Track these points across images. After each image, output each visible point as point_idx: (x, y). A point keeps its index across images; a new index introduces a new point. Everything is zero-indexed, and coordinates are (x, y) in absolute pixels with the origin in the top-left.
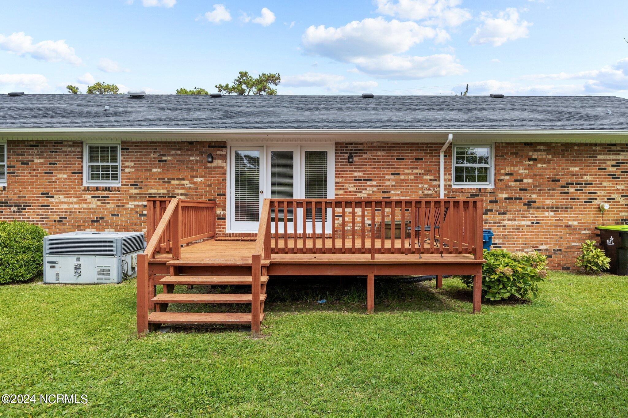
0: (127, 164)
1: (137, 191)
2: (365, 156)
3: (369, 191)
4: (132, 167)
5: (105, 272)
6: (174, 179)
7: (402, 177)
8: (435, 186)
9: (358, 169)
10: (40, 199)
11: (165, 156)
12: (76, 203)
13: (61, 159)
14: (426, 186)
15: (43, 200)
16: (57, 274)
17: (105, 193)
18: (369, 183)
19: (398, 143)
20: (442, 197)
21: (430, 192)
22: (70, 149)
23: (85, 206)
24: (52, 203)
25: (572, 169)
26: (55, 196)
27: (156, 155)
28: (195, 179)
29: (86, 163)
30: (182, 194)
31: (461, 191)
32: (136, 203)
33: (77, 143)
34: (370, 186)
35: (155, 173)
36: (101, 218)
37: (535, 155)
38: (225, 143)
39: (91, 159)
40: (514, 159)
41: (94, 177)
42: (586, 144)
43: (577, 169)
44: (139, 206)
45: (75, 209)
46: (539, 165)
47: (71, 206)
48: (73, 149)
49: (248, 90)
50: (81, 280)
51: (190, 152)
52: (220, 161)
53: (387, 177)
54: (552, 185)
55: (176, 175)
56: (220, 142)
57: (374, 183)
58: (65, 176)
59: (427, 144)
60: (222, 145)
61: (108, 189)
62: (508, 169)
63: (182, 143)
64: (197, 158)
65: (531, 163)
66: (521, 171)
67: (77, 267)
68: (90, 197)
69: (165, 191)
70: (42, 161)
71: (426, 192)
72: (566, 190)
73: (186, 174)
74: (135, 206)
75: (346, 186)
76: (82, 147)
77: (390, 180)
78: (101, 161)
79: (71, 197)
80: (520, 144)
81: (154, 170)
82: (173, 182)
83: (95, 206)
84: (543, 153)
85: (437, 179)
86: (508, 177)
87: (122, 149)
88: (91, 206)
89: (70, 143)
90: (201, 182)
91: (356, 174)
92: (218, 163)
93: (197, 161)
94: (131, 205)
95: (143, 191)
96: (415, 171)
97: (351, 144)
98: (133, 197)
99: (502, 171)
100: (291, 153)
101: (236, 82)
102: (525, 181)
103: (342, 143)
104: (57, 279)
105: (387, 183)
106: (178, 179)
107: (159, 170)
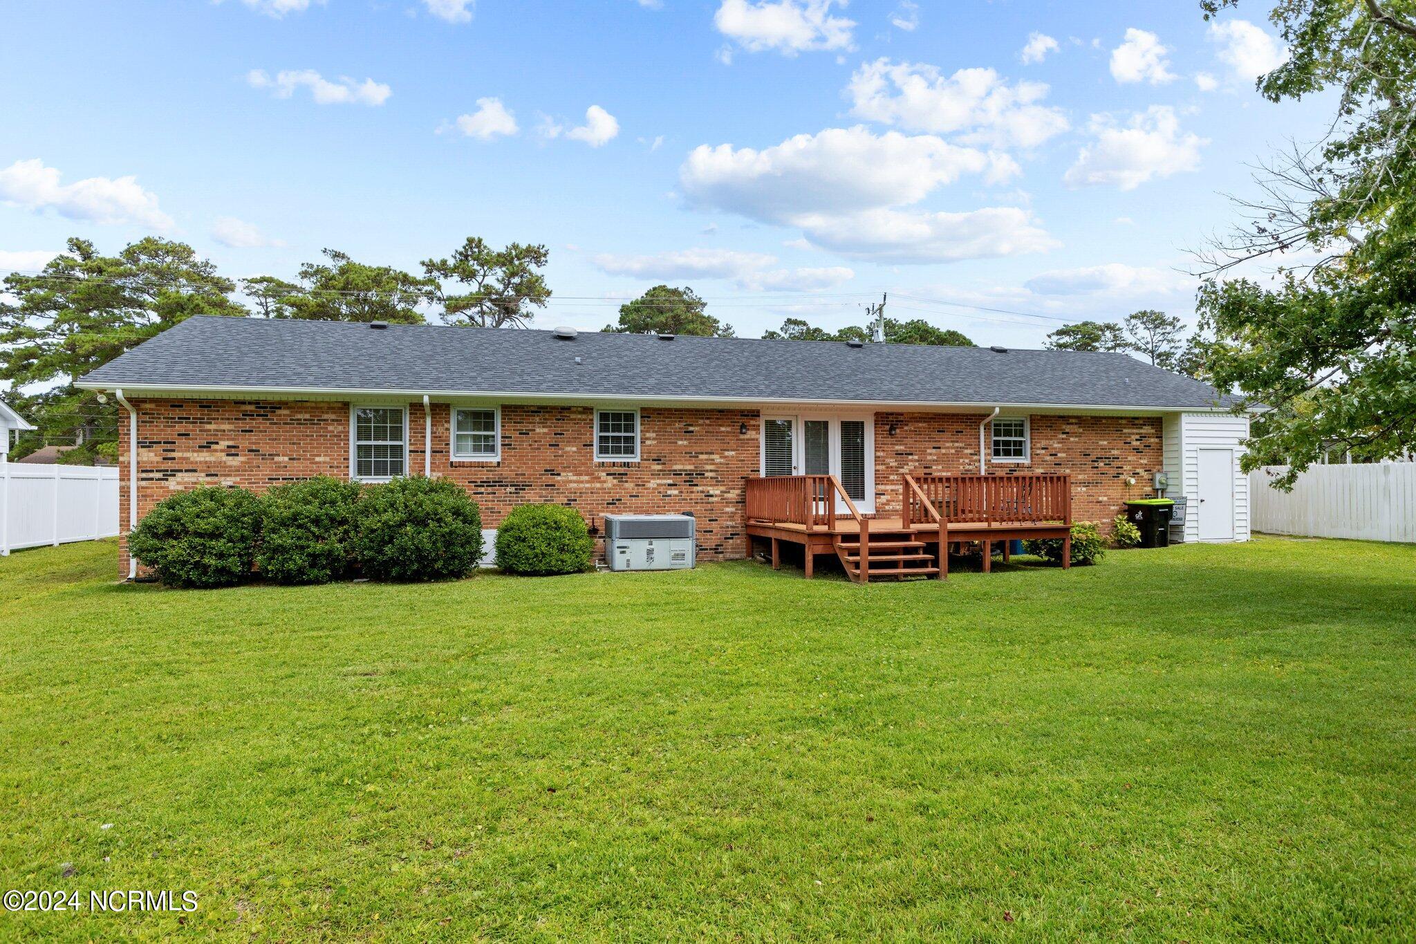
0: (648, 435)
1: (660, 467)
2: (906, 428)
3: (911, 465)
4: (654, 439)
5: (680, 556)
6: (702, 453)
7: (943, 451)
8: (975, 461)
9: (900, 442)
10: (544, 477)
11: (691, 425)
12: (588, 482)
13: (569, 429)
14: (967, 461)
15: (548, 479)
16: (628, 560)
17: (622, 470)
18: (910, 457)
19: (939, 415)
20: (983, 473)
21: (971, 467)
22: (579, 416)
23: (598, 485)
24: (558, 482)
25: (1101, 443)
26: (562, 474)
27: (682, 425)
28: (726, 453)
29: (596, 434)
30: (711, 471)
31: (1001, 466)
32: (659, 481)
33: (587, 410)
34: (912, 461)
35: (680, 446)
36: (618, 500)
37: (1068, 428)
38: (758, 411)
39: (604, 428)
40: (1049, 433)
41: (603, 450)
42: (1113, 418)
43: (1105, 443)
44: (662, 485)
45: (586, 488)
46: (1072, 439)
47: (582, 485)
48: (584, 417)
50: (654, 566)
51: (720, 422)
52: (754, 432)
53: (929, 451)
54: (1084, 460)
55: (704, 448)
56: (753, 411)
57: (916, 457)
58: (574, 449)
59: (967, 415)
60: (755, 414)
61: (627, 465)
62: (1044, 443)
63: (712, 411)
64: (729, 429)
65: (1064, 436)
66: (1056, 445)
67: (650, 552)
68: (604, 474)
69: (692, 467)
70: (545, 430)
71: (967, 467)
72: (1096, 464)
73: (716, 447)
74: (658, 485)
75: (888, 460)
76: (592, 413)
77: (932, 455)
78: (613, 431)
79: (581, 475)
80: (1054, 417)
81: (680, 443)
82: (701, 457)
83: (610, 485)
84: (1075, 426)
85: (978, 453)
86: (1043, 451)
87: (642, 417)
88: (605, 485)
89: (580, 409)
90: (733, 457)
91: (897, 448)
92: (751, 434)
93: (727, 432)
94: (653, 484)
95: (667, 467)
96: (956, 445)
97: (892, 414)
98: (655, 475)
99: (1038, 445)
100: (826, 424)
102: (1059, 455)
103: (883, 413)
104: (628, 565)
105: (929, 458)
106: (706, 453)
107: (685, 443)
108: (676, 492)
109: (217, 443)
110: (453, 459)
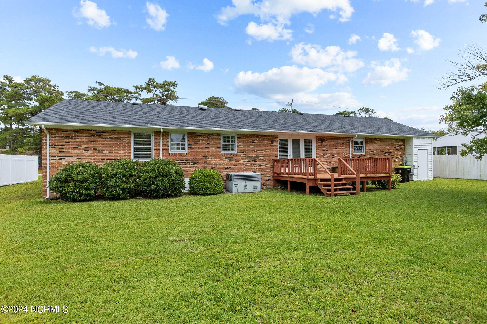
0: (240, 144)
1: (244, 155)
2: (326, 142)
3: (328, 155)
4: (242, 145)
5: (255, 187)
7: (338, 150)
8: (348, 153)
9: (324, 147)
10: (203, 159)
11: (255, 140)
12: (219, 161)
13: (212, 141)
14: (345, 153)
15: (204, 159)
16: (238, 189)
17: (231, 156)
18: (327, 152)
19: (337, 137)
20: (351, 157)
21: (347, 155)
22: (216, 137)
23: (222, 162)
24: (208, 161)
25: (387, 147)
26: (210, 158)
27: (251, 140)
28: (267, 150)
29: (222, 143)
30: (262, 157)
31: (356, 155)
32: (244, 160)
33: (218, 135)
34: (328, 153)
35: (251, 148)
36: (229, 167)
37: (377, 142)
38: (277, 136)
39: (224, 141)
40: (371, 144)
41: (224, 149)
42: (390, 139)
43: (388, 147)
44: (245, 162)
45: (219, 163)
46: (378, 146)
47: (216, 162)
48: (217, 137)
49: (154, 90)
50: (247, 191)
51: (264, 139)
52: (276, 143)
53: (333, 150)
54: (382, 153)
55: (259, 149)
56: (275, 135)
57: (329, 152)
58: (214, 149)
59: (345, 138)
60: (276, 136)
61: (232, 154)
62: (369, 147)
63: (262, 135)
64: (267, 142)
65: (376, 145)
66: (373, 148)
67: (245, 186)
68: (225, 158)
69: (255, 155)
70: (204, 142)
71: (346, 155)
72: (385, 154)
73: (263, 148)
74: (243, 162)
75: (320, 153)
76: (220, 136)
77: (334, 151)
78: (227, 142)
79: (216, 158)
80: (372, 138)
81: (251, 147)
82: (258, 152)
83: (227, 162)
84: (379, 142)
85: (349, 151)
86: (369, 150)
87: (237, 137)
88: (225, 162)
89: (216, 134)
90: (269, 152)
91: (323, 149)
92: (275, 144)
93: (267, 143)
94: (241, 161)
95: (246, 155)
96: (342, 148)
97: (322, 137)
98: (242, 158)
99: (368, 148)
100: (299, 140)
101: (146, 84)
102: (374, 151)
103: (319, 137)
104: (238, 191)
105: (333, 152)
106: (260, 150)
107: (253, 147)
108: (249, 164)
109: (81, 146)
110: (170, 152)
